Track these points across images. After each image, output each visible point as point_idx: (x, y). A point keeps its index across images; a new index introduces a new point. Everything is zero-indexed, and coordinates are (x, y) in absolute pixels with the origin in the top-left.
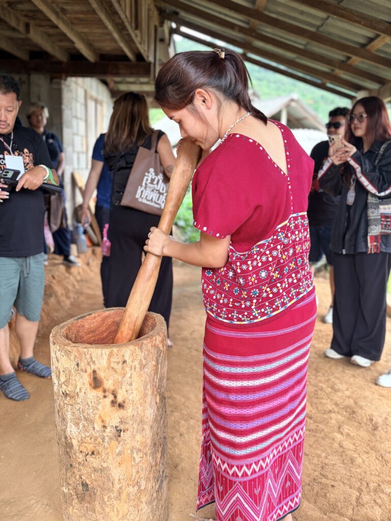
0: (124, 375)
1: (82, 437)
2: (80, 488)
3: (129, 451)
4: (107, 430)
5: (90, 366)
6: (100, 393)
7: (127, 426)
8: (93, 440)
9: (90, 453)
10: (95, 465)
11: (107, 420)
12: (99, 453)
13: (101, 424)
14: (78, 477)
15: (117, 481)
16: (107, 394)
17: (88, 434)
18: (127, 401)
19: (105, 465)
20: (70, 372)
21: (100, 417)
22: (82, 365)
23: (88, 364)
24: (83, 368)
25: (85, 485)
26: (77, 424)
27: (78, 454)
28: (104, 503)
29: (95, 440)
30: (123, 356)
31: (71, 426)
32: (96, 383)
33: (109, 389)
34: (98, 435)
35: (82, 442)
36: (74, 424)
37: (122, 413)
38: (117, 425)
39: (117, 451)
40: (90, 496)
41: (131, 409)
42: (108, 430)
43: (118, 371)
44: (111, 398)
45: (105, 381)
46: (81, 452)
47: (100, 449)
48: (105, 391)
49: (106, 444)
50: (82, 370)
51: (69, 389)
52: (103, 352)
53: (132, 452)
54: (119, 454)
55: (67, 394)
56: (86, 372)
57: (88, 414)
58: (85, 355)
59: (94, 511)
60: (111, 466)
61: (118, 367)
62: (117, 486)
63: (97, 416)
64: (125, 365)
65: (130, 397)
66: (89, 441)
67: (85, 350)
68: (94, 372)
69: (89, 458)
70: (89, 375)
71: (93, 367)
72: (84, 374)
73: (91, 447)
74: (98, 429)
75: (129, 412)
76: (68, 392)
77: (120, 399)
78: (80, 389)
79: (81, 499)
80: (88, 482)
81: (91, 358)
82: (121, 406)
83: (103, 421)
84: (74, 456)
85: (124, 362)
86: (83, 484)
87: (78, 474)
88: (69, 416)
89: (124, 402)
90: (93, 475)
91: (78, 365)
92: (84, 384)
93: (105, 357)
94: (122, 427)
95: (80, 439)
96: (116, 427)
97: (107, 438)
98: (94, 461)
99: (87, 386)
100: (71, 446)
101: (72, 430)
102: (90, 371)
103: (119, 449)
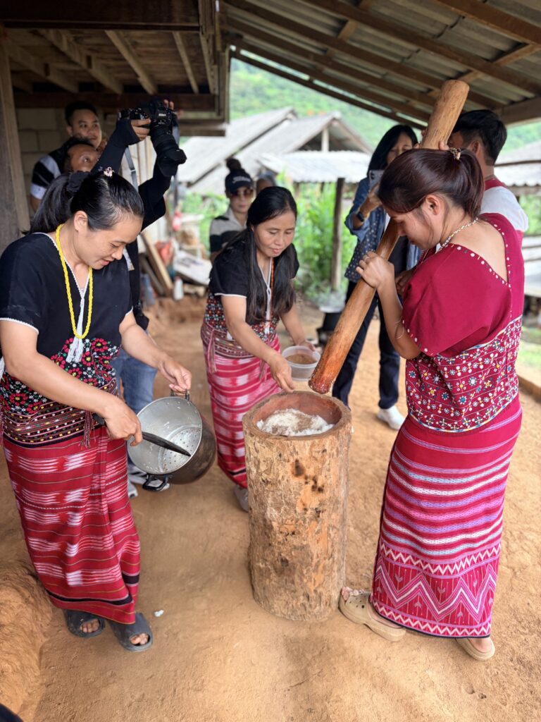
0: (324, 463)
1: (283, 520)
2: (279, 563)
3: (326, 529)
4: (307, 512)
5: (293, 456)
6: (302, 480)
7: (325, 507)
8: (294, 522)
9: (291, 533)
10: (295, 543)
11: (308, 503)
12: (299, 533)
13: (302, 507)
14: (276, 555)
15: (315, 556)
16: (308, 480)
17: (289, 517)
18: (326, 485)
19: (305, 543)
20: (272, 462)
21: (301, 501)
22: (285, 455)
23: (291, 454)
24: (286, 458)
25: (284, 561)
26: (278, 509)
27: (277, 535)
28: (304, 575)
29: (297, 521)
30: (324, 446)
31: (271, 510)
32: (298, 470)
33: (310, 476)
34: (299, 517)
35: (282, 524)
36: (275, 509)
37: (321, 496)
38: (317, 507)
39: (316, 530)
40: (290, 570)
41: (328, 492)
42: (309, 512)
43: (318, 459)
44: (312, 483)
45: (307, 470)
46: (281, 533)
47: (301, 529)
48: (306, 478)
49: (307, 525)
50: (285, 460)
51: (271, 477)
52: (306, 443)
53: (329, 529)
54: (318, 532)
55: (268, 481)
56: (289, 461)
57: (290, 499)
58: (288, 446)
59: (293, 582)
60: (310, 543)
61: (319, 456)
62: (315, 560)
63: (299, 500)
64: (324, 453)
65: (329, 482)
66: (290, 522)
67: (288, 442)
68: (297, 461)
69: (289, 538)
70: (292, 465)
71: (296, 457)
72: (286, 463)
73: (291, 528)
74: (300, 512)
75: (327, 495)
76: (269, 480)
77: (320, 484)
78: (283, 477)
79: (280, 572)
80: (287, 558)
81: (295, 449)
82: (320, 490)
83: (304, 505)
84: (274, 537)
85: (324, 451)
86: (282, 561)
87: (276, 551)
88: (270, 501)
89: (323, 486)
90: (293, 553)
91: (280, 455)
92: (286, 472)
93: (308, 448)
94: (321, 508)
95: (280, 521)
96: (316, 509)
97: (308, 520)
98: (295, 541)
99: (290, 474)
100: (271, 528)
101: (272, 513)
102: (292, 460)
103: (318, 528)
